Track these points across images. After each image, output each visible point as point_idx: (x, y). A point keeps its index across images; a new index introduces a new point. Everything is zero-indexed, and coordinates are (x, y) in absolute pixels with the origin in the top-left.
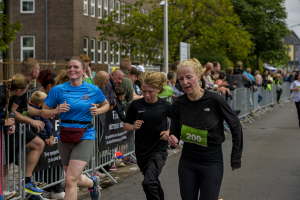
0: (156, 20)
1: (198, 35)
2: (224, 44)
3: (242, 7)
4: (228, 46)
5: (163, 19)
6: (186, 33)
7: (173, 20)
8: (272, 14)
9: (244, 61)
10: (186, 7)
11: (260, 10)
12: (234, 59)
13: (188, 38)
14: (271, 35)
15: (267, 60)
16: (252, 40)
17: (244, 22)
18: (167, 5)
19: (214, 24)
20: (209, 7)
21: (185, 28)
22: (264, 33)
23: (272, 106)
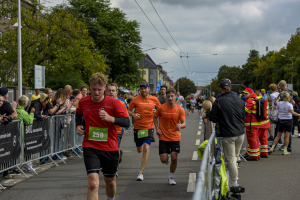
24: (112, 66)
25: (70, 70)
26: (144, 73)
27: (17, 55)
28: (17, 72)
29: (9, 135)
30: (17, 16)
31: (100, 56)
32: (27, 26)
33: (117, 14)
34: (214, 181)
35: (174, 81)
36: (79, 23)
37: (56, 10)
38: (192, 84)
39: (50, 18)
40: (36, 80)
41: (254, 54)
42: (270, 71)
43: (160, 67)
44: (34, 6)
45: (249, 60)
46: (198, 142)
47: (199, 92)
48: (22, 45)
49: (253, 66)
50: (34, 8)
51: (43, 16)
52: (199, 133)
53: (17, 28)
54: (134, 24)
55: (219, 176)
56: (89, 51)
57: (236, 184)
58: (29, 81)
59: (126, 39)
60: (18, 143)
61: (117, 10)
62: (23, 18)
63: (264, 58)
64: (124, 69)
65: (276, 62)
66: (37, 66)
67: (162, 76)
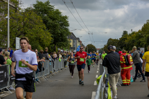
0: (4, 25)
1: (25, 34)
2: (38, 39)
3: (47, 21)
4: (40, 40)
5: (7, 25)
6: (19, 33)
7: (12, 26)
8: (62, 24)
9: (48, 47)
10: (19, 19)
11: (56, 22)
12: (43, 46)
13: (20, 35)
14: (61, 34)
15: (59, 47)
16: (52, 37)
17: (48, 28)
18: (9, 18)
19: (33, 29)
20: (31, 20)
21: (19, 30)
22: (58, 33)
23: (61, 69)
24: (55, 38)
25: (33, 40)
26: (70, 42)
27: (7, 33)
28: (7, 41)
29: (3, 72)
30: (7, 13)
31: (48, 33)
32: (12, 18)
33: (58, 12)
34: (104, 96)
35: (86, 46)
36: (38, 17)
37: (27, 10)
38: (94, 47)
39: (24, 14)
40: (17, 45)
41: (125, 33)
42: (133, 41)
43: (79, 39)
44: (16, 8)
45: (123, 36)
46: (97, 76)
47: (98, 51)
48: (10, 27)
49: (124, 39)
50: (16, 9)
51: (21, 13)
52: (98, 72)
53: (7, 19)
54: (66, 17)
55: (107, 93)
56: (43, 31)
57: (116, 98)
58: (13, 45)
59: (62, 25)
60: (7, 76)
61: (58, 10)
62: (10, 14)
63: (130, 35)
64: (60, 40)
65: (136, 37)
66: (17, 38)
67: (79, 43)
